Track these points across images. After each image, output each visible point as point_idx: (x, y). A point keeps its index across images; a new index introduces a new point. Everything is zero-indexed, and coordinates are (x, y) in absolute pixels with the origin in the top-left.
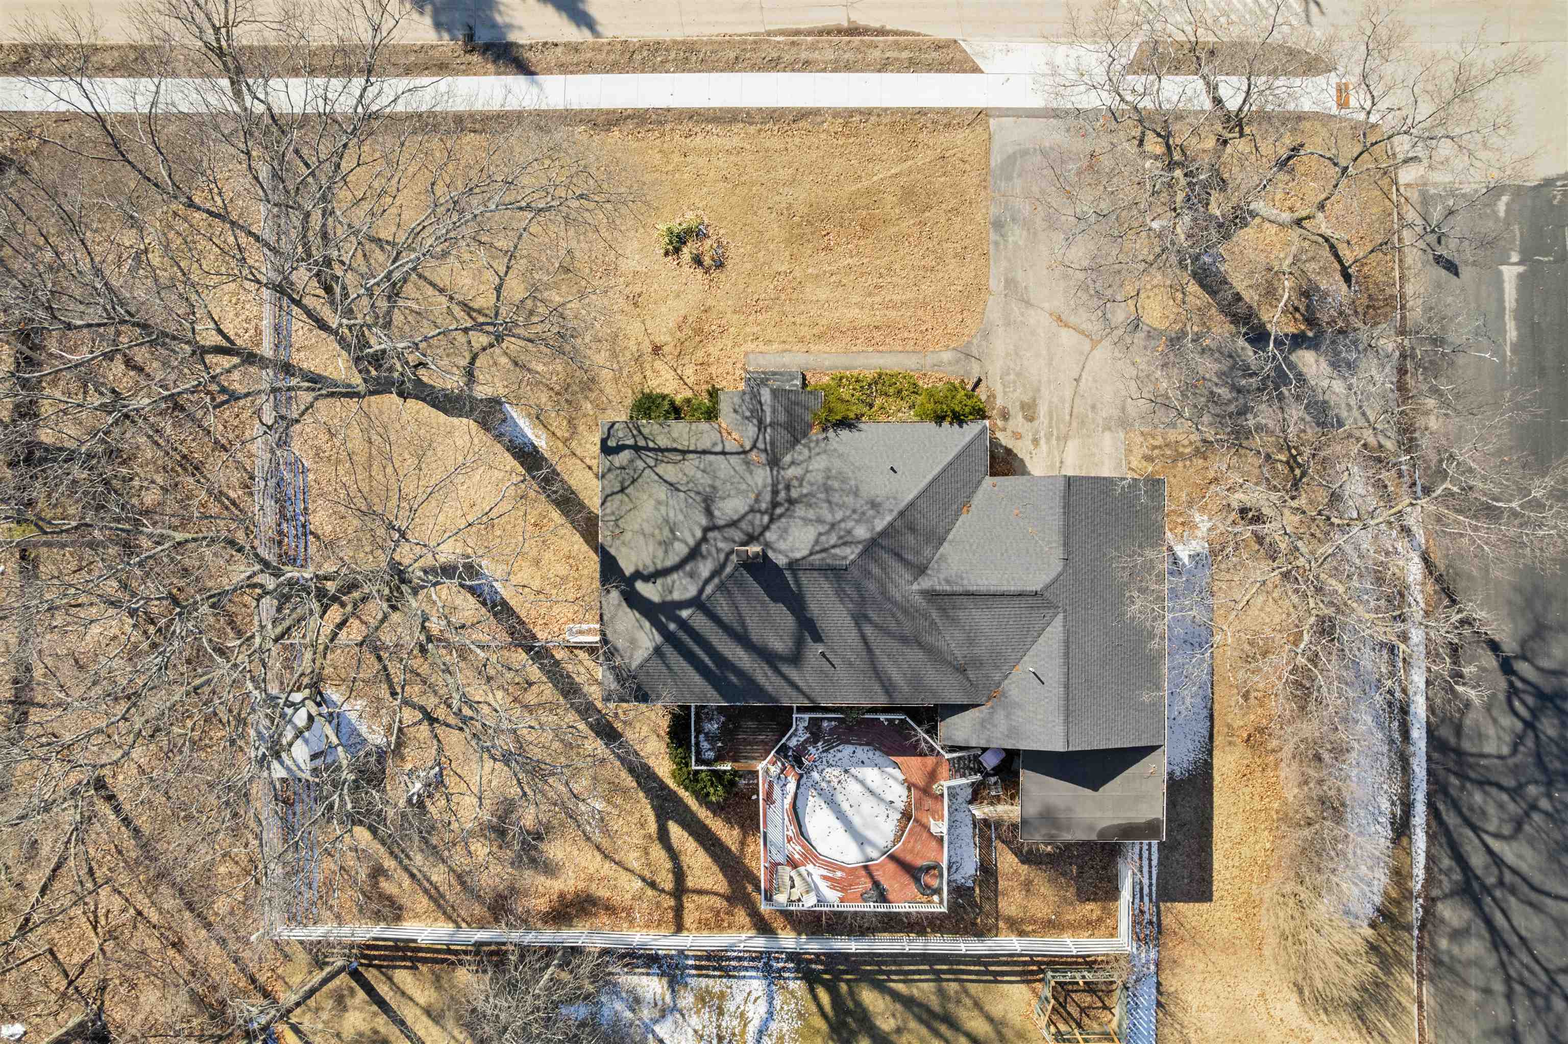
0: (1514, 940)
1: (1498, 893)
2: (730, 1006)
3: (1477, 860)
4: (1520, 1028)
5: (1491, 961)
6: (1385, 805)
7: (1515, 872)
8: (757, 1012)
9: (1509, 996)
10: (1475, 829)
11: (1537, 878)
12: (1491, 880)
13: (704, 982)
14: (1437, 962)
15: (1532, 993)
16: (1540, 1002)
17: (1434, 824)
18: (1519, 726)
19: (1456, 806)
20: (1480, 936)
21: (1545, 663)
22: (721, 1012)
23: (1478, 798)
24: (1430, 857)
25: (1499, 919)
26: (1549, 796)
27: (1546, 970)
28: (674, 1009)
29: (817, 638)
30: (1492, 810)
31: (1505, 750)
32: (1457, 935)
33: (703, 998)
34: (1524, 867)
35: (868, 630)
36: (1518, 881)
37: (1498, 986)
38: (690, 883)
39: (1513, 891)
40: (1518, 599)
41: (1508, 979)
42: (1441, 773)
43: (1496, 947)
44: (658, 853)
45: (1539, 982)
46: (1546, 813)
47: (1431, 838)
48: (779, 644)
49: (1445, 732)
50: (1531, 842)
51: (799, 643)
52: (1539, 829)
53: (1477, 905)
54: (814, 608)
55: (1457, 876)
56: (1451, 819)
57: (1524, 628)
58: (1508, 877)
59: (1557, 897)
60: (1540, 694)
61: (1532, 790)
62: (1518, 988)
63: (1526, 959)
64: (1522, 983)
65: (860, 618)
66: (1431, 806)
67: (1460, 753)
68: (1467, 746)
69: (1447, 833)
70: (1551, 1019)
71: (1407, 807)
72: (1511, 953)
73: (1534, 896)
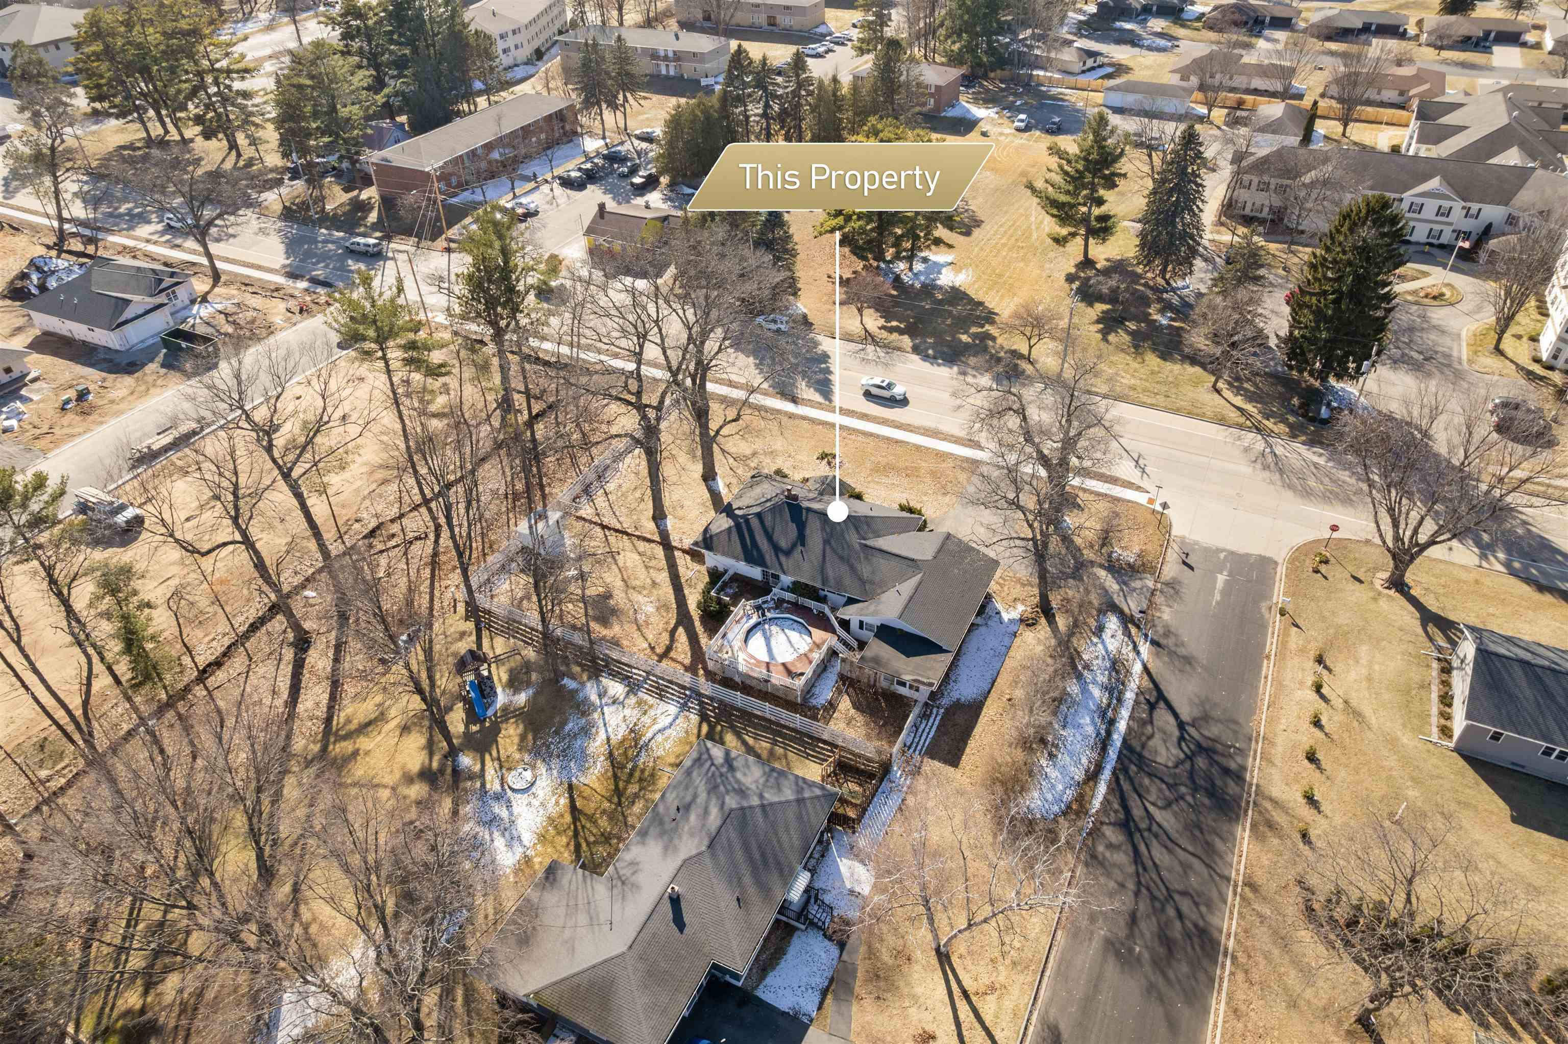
0: (1149, 863)
1: (1146, 834)
2: (652, 713)
3: (1137, 812)
4: (1139, 915)
5: (1131, 869)
6: (1084, 761)
7: (1160, 826)
8: (664, 721)
9: (1137, 894)
10: (1140, 796)
11: (1174, 835)
12: (1143, 825)
13: (646, 697)
14: (1094, 856)
15: (1153, 898)
16: (1157, 905)
17: (1114, 785)
18: (1182, 756)
19: (1131, 780)
20: (1125, 853)
21: (1206, 733)
22: (645, 713)
23: (1146, 781)
24: (1106, 800)
25: (1142, 848)
26: (1194, 797)
27: (1167, 888)
28: (622, 703)
29: (803, 545)
30: (1153, 790)
31: (1170, 764)
32: (1110, 846)
33: (640, 703)
34: (1165, 824)
35: (828, 550)
36: (1161, 832)
37: (1131, 886)
38: (673, 654)
39: (1156, 836)
40: (1197, 701)
41: (1139, 883)
42: (1126, 762)
43: (1136, 862)
44: (665, 637)
45: (1161, 893)
46: (1190, 805)
47: (1110, 790)
48: (784, 543)
49: (1135, 744)
50: (1175, 815)
51: (794, 546)
52: (1182, 810)
53: (1130, 835)
54: (808, 532)
55: (1122, 816)
56: (1126, 786)
57: (1196, 713)
58: (1155, 828)
59: (1184, 850)
60: (1199, 745)
61: (1183, 789)
62: (1144, 891)
63: (1154, 876)
64: (1148, 889)
65: (826, 542)
66: (1114, 773)
67: (1141, 756)
68: (1146, 753)
69: (1121, 791)
70: (1163, 918)
71: (1099, 768)
72: (1145, 869)
73: (1169, 843)
